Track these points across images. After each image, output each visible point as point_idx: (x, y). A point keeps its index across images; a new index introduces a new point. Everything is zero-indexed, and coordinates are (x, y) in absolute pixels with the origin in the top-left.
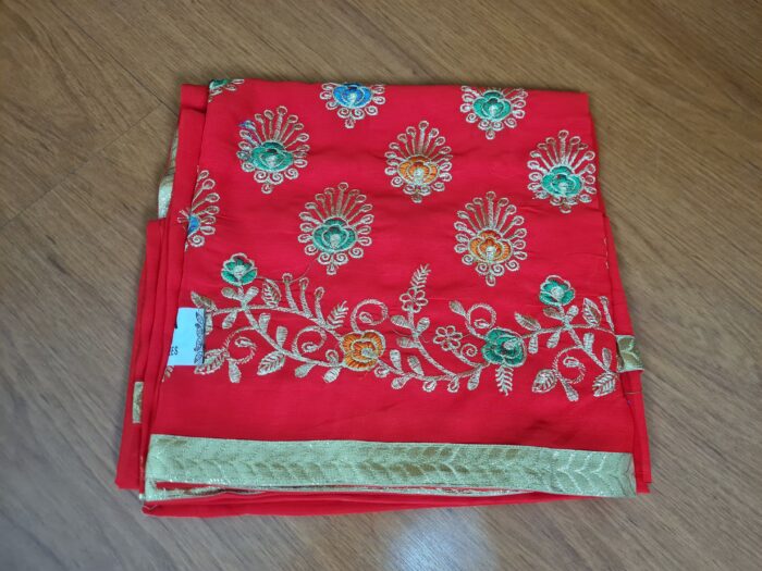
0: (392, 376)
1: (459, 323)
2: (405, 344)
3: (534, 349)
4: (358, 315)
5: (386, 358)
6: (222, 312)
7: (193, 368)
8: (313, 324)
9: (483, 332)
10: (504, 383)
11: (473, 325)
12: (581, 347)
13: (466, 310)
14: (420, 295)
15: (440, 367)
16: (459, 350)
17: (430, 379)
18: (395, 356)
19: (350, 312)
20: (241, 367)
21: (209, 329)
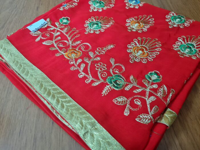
0: (73, 65)
1: (109, 66)
2: (86, 60)
3: (127, 89)
4: (82, 46)
5: (76, 60)
6: (51, 26)
7: (31, 32)
8: (68, 41)
9: (114, 73)
10: (105, 91)
11: (113, 70)
12: (146, 99)
13: (115, 64)
14: (104, 51)
15: (89, 72)
16: (100, 72)
17: (83, 73)
18: (80, 61)
19: (80, 44)
20: (41, 39)
21: (44, 27)
